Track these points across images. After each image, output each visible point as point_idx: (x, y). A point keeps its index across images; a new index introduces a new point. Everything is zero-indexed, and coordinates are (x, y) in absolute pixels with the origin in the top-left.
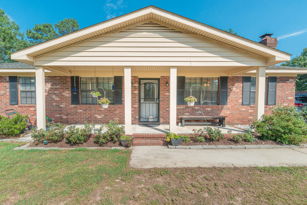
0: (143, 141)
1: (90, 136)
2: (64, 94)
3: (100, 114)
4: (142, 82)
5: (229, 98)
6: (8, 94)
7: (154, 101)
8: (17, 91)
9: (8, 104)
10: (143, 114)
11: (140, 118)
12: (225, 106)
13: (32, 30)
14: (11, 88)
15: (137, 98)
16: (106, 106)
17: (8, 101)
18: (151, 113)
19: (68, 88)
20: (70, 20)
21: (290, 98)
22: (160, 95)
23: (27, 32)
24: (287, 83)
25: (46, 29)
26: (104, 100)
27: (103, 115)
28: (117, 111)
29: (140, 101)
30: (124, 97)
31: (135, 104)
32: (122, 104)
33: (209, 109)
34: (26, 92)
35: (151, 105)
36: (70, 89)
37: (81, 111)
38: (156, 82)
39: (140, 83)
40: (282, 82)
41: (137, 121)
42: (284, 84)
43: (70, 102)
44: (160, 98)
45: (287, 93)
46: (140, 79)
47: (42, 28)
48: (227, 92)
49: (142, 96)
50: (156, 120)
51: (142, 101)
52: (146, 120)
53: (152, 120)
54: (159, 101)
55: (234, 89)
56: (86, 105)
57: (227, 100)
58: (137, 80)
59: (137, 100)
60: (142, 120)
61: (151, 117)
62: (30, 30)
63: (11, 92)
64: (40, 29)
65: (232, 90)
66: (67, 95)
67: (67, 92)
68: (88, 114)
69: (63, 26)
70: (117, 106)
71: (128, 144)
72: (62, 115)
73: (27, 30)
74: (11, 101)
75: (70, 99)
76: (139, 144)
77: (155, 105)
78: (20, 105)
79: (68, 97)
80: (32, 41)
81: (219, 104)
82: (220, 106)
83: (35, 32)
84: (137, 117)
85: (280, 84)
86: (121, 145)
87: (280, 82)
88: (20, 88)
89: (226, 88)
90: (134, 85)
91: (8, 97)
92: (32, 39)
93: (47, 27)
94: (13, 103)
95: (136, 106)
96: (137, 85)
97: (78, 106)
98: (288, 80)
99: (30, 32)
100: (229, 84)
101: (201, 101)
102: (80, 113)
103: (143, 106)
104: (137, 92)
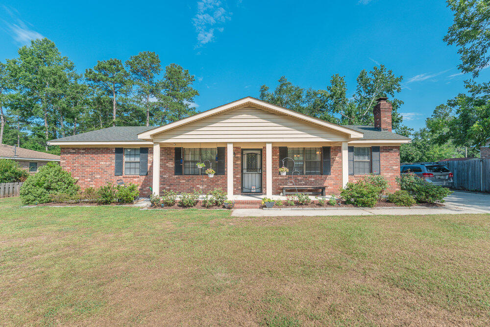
0: (243, 206)
1: (197, 202)
2: (167, 164)
3: (202, 185)
4: (245, 152)
5: (332, 168)
6: (114, 165)
7: (257, 171)
8: (122, 161)
9: (113, 175)
10: (246, 185)
11: (242, 188)
12: (329, 176)
13: (93, 70)
14: (116, 159)
15: (240, 168)
16: (212, 176)
17: (113, 172)
18: (254, 184)
19: (172, 159)
20: (146, 53)
21: (394, 167)
22: (263, 165)
23: (86, 73)
24: (391, 152)
25: (113, 68)
26: (210, 170)
27: (206, 186)
28: (220, 181)
29: (242, 171)
30: (227, 168)
31: (237, 175)
32: (224, 174)
33: (313, 179)
34: (130, 162)
35: (254, 175)
36: (174, 160)
37: (184, 181)
38: (259, 152)
39: (242, 154)
40: (386, 152)
41: (239, 192)
42: (387, 153)
43: (173, 173)
44: (263, 169)
45: (391, 162)
46: (243, 150)
47: (107, 66)
48: (330, 162)
49: (245, 166)
50: (258, 190)
51: (245, 171)
52: (249, 191)
53: (255, 191)
54: (261, 171)
55: (337, 159)
56: (189, 176)
57: (330, 171)
58: (240, 151)
59: (240, 171)
60: (245, 190)
61: (254, 187)
62: (90, 70)
63: (116, 162)
64: (105, 68)
65: (334, 160)
66: (171, 166)
67: (171, 163)
68: (191, 184)
69: (138, 63)
70: (219, 177)
71: (230, 206)
72: (165, 186)
73: (87, 70)
74: (116, 171)
75: (173, 170)
76: (239, 208)
77: (257, 176)
78: (124, 175)
79: (172, 168)
80: (92, 84)
81: (322, 175)
82: (323, 176)
83: (97, 73)
84: (240, 188)
85: (383, 153)
86: (224, 207)
87: (384, 152)
88: (125, 159)
89: (329, 158)
90: (237, 156)
91: (113, 168)
92: (92, 82)
93: (114, 64)
94: (118, 174)
95: (239, 176)
96: (239, 156)
97: (181, 177)
98: (392, 150)
99: (90, 73)
100: (332, 154)
101: (305, 171)
102: (183, 184)
103: (246, 177)
104: (239, 162)
